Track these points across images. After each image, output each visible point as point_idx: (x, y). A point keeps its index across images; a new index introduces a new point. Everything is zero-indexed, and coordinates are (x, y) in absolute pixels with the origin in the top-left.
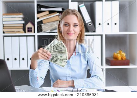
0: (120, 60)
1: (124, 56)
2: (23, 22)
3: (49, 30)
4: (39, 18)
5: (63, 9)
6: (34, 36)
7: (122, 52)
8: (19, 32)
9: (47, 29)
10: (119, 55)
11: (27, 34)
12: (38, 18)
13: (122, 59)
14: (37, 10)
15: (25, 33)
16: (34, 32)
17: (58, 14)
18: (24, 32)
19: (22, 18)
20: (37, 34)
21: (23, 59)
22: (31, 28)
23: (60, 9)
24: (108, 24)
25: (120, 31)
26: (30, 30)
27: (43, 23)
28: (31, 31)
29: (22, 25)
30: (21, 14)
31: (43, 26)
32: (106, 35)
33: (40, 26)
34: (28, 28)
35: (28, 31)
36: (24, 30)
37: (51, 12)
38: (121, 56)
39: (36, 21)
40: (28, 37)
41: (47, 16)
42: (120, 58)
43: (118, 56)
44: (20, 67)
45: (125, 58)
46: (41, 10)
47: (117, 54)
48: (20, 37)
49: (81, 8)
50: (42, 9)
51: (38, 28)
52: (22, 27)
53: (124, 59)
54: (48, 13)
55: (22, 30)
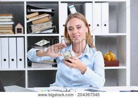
0: (109, 61)
1: (114, 57)
2: (12, 23)
3: (38, 31)
4: (29, 19)
5: (53, 10)
6: (24, 37)
7: (111, 53)
8: (8, 32)
9: (36, 30)
10: (109, 56)
11: (17, 35)
12: (27, 19)
13: (112, 60)
14: (27, 11)
15: (15, 33)
16: (24, 33)
17: (48, 15)
18: (13, 32)
19: (12, 19)
20: (26, 35)
21: (13, 60)
22: (21, 29)
23: (50, 11)
24: (98, 25)
25: (110, 32)
26: (19, 31)
27: (32, 24)
28: (21, 32)
29: (12, 26)
30: (11, 14)
31: (33, 27)
32: (96, 36)
33: (29, 27)
34: (18, 29)
35: (18, 32)
36: (14, 31)
37: (40, 13)
38: (110, 57)
39: (26, 22)
40: (17, 38)
41: (36, 18)
42: (109, 59)
43: (107, 57)
44: (9, 68)
45: (115, 59)
46: (30, 11)
47: (107, 55)
48: (10, 38)
49: (71, 10)
50: (32, 10)
51: (28, 29)
52: (12, 28)
53: (113, 60)
54: (37, 14)
55: (11, 31)
